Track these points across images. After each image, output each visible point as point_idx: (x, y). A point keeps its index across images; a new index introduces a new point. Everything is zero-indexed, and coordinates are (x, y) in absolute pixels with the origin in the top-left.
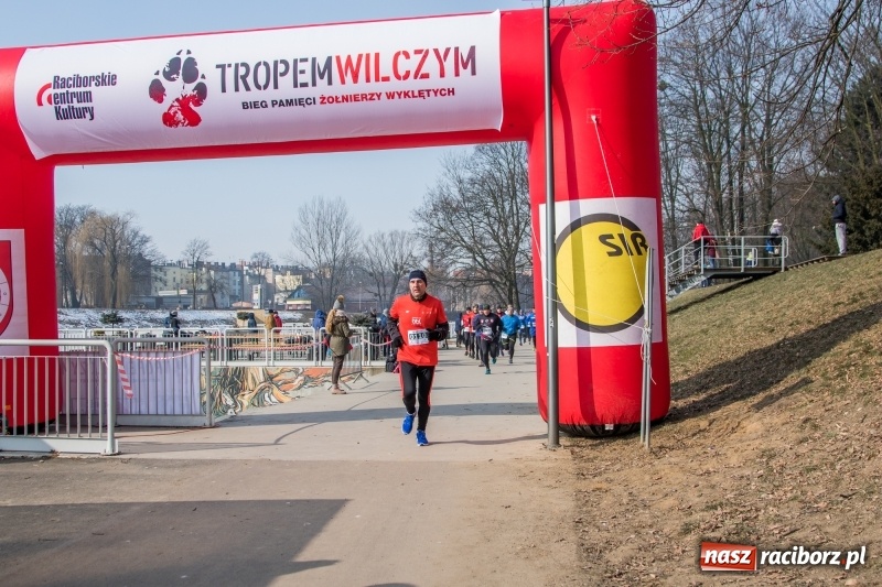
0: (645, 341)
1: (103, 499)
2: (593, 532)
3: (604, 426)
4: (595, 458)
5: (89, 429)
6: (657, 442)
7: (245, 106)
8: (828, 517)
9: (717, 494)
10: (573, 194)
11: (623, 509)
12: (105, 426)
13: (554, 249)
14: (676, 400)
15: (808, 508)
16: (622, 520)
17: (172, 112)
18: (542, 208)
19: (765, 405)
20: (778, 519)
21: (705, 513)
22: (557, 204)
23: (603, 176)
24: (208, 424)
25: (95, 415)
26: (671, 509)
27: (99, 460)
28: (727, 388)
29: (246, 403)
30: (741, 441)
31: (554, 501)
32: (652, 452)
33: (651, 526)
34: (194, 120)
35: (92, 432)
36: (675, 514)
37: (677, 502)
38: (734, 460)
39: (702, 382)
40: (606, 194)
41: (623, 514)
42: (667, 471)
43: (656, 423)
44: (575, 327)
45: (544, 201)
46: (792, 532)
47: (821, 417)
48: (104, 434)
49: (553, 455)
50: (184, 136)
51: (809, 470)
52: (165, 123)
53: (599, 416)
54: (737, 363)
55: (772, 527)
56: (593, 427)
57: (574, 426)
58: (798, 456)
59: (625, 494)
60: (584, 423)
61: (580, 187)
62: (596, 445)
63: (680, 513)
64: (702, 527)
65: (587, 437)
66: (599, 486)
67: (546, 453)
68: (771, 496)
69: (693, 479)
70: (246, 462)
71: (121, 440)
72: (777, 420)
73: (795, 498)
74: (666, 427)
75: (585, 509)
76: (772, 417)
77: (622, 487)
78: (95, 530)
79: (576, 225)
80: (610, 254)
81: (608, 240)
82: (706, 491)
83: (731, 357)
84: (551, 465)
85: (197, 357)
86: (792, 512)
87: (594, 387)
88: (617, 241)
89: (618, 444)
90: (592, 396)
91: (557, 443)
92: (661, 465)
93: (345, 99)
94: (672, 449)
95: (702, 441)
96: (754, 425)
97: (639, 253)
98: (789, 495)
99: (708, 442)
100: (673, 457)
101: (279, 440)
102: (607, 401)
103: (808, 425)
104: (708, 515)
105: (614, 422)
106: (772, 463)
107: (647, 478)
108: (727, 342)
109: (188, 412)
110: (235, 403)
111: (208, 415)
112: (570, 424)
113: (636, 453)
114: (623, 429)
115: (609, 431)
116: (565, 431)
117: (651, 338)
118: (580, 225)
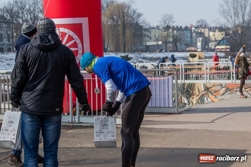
24: (176, 112)
29: (194, 102)
70: (196, 130)
85: (171, 79)
101: (214, 120)
109: (167, 106)
110: (189, 102)
111: (176, 107)
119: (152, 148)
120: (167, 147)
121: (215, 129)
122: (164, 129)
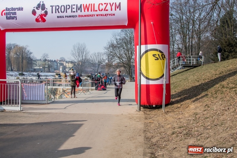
0: (164, 83)
1: (17, 123)
2: (148, 134)
3: (153, 106)
4: (150, 114)
5: (14, 104)
6: (167, 110)
7: (58, 17)
8: (210, 131)
9: (182, 124)
10: (146, 43)
11: (157, 127)
12: (18, 103)
13: (141, 58)
14: (172, 99)
15: (205, 128)
16: (156, 131)
17: (38, 18)
18: (138, 47)
19: (196, 101)
20: (197, 131)
21: (178, 129)
22: (141, 46)
23: (154, 39)
24: (46, 103)
25: (16, 100)
26: (170, 128)
27: (17, 112)
28: (186, 96)
29: (57, 98)
30: (189, 110)
31: (138, 125)
32: (165, 113)
33: (164, 132)
34: (44, 20)
35: (15, 104)
36: (170, 129)
37: (171, 126)
38: (187, 115)
39: (179, 94)
40: (154, 43)
41: (157, 129)
42: (169, 118)
43: (166, 105)
44: (145, 79)
45: (138, 45)
46: (201, 134)
47: (210, 104)
48: (18, 105)
49: (139, 113)
50: (41, 25)
51: (206, 118)
52: (36, 21)
53: (151, 103)
54: (189, 90)
55: (196, 133)
56: (150, 106)
57: (145, 105)
58: (203, 114)
59: (158, 124)
60: (147, 105)
61: (148, 42)
62: (150, 111)
63: (172, 129)
64: (177, 133)
65: (148, 109)
66: (151, 121)
67: (137, 112)
68: (196, 125)
69: (176, 120)
70: (56, 113)
71: (23, 107)
72: (199, 105)
73: (202, 126)
74: (169, 106)
75: (146, 127)
76: (198, 104)
77: (157, 122)
78: (15, 131)
79: (146, 51)
80: (155, 60)
81: (155, 56)
82: (179, 123)
83: (187, 88)
84: (138, 116)
85: (44, 85)
86: (201, 129)
87: (150, 95)
88: (157, 56)
89: (156, 111)
90: (150, 98)
91: (140, 110)
92: (167, 116)
93: (85, 16)
94: (170, 112)
95: (179, 110)
96: (192, 106)
97: (163, 59)
98: (201, 125)
99: (180, 110)
100: (170, 114)
101: (65, 108)
102: (153, 99)
103: (207, 106)
104: (179, 130)
105: (155, 104)
106: (197, 116)
107: (163, 119)
108: (186, 84)
109: (41, 100)
110: (54, 98)
111: (47, 101)
112: (144, 105)
113: (161, 113)
114: (158, 107)
115: (154, 107)
116: (142, 107)
117: (166, 82)
118: (148, 52)
119: (30, 124)
121: (67, 112)
122: (38, 113)
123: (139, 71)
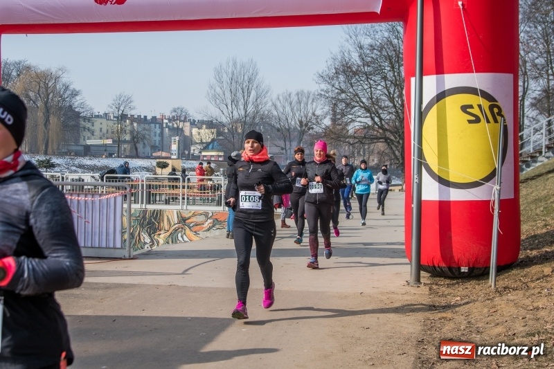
0: (495, 198)
3: (459, 268)
4: (449, 294)
6: (501, 284)
9: (538, 326)
10: (439, 70)
11: (460, 333)
18: (413, 80)
21: (524, 339)
22: (425, 78)
23: (465, 55)
24: (127, 256)
29: (161, 242)
32: (497, 291)
36: (501, 339)
37: (505, 330)
40: (467, 69)
42: (502, 306)
43: (501, 269)
44: (437, 183)
45: (414, 75)
49: (413, 290)
50: (111, 12)
53: (456, 260)
56: (450, 268)
57: (434, 266)
59: (465, 322)
60: (443, 265)
61: (446, 64)
62: (453, 284)
65: (445, 277)
66: (445, 315)
67: (408, 288)
69: (523, 312)
70: (157, 287)
74: (514, 272)
75: (429, 332)
77: (463, 317)
79: (441, 96)
80: (470, 122)
81: (469, 110)
82: (530, 323)
84: (409, 298)
85: (119, 199)
87: (453, 235)
88: (476, 111)
89: (471, 284)
90: (451, 243)
91: (418, 280)
92: (501, 301)
94: (515, 289)
95: (543, 284)
97: (496, 121)
100: (513, 296)
101: (187, 270)
105: (469, 265)
107: (486, 310)
109: (111, 246)
110: (152, 241)
111: (127, 248)
112: (431, 265)
113: (483, 291)
114: (476, 272)
115: (464, 273)
116: (425, 270)
117: (499, 195)
118: (445, 97)
119: (79, 316)
120: (104, 314)
121: (189, 284)
122: (103, 284)
123: (416, 158)
